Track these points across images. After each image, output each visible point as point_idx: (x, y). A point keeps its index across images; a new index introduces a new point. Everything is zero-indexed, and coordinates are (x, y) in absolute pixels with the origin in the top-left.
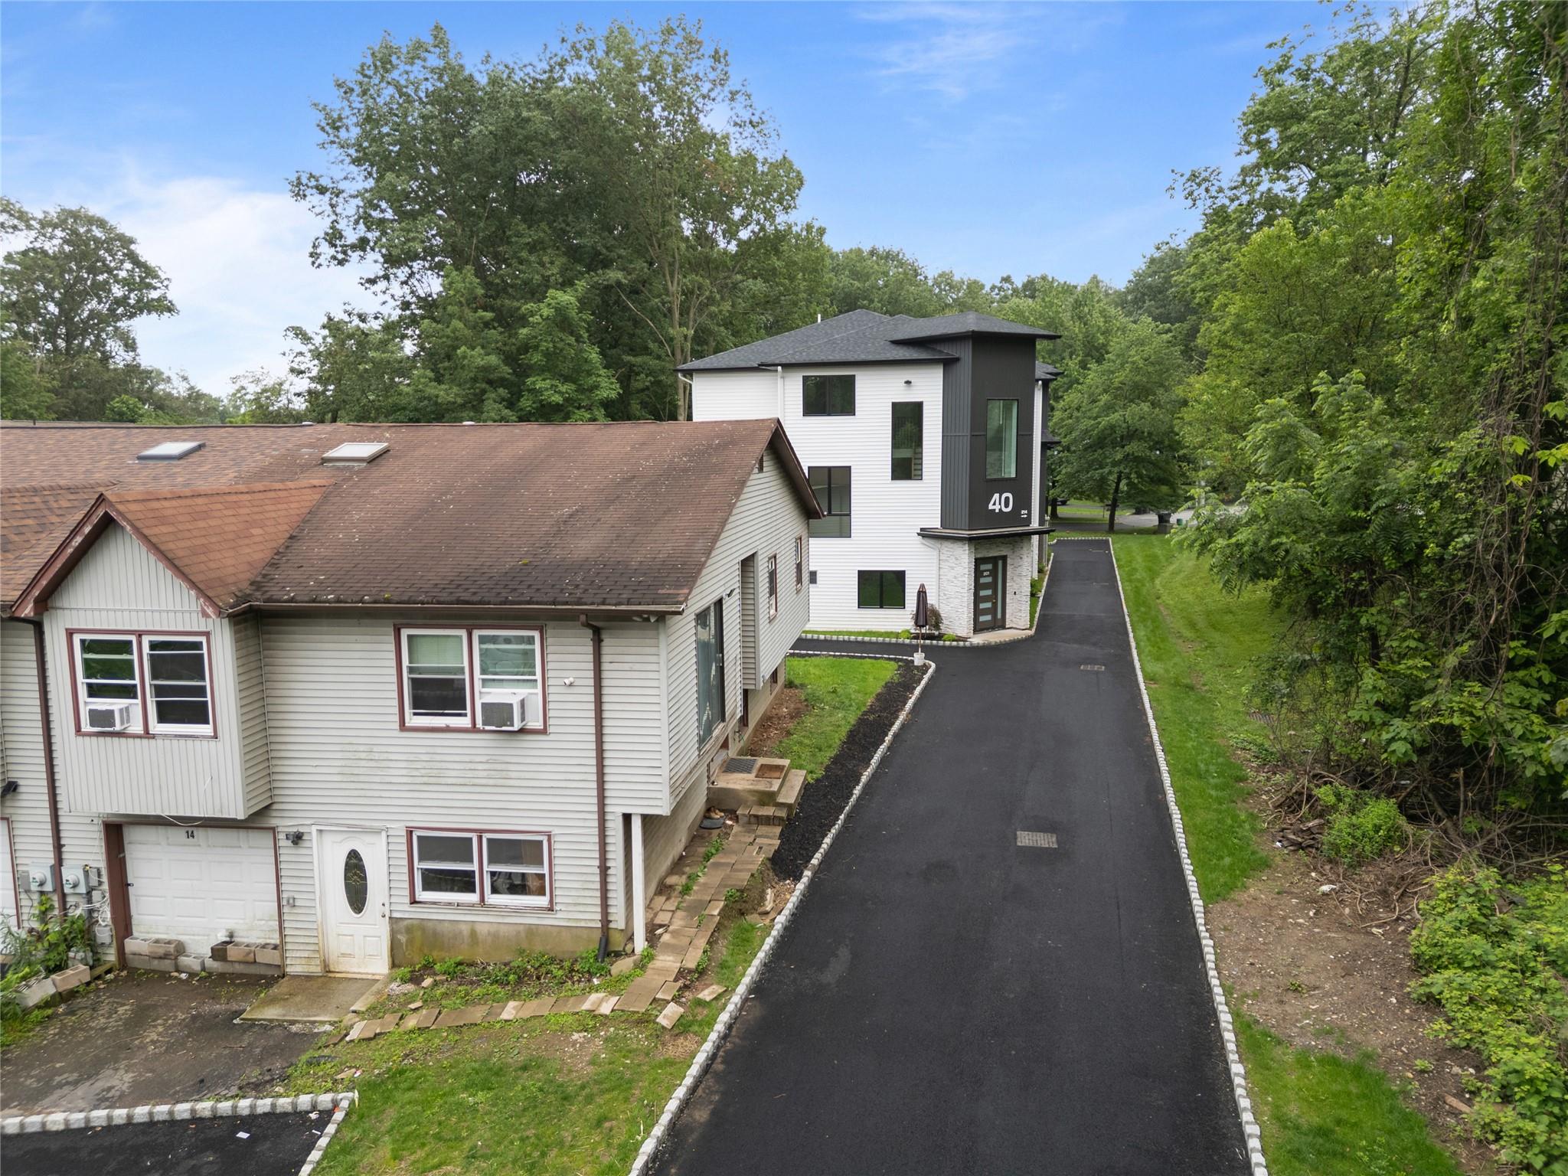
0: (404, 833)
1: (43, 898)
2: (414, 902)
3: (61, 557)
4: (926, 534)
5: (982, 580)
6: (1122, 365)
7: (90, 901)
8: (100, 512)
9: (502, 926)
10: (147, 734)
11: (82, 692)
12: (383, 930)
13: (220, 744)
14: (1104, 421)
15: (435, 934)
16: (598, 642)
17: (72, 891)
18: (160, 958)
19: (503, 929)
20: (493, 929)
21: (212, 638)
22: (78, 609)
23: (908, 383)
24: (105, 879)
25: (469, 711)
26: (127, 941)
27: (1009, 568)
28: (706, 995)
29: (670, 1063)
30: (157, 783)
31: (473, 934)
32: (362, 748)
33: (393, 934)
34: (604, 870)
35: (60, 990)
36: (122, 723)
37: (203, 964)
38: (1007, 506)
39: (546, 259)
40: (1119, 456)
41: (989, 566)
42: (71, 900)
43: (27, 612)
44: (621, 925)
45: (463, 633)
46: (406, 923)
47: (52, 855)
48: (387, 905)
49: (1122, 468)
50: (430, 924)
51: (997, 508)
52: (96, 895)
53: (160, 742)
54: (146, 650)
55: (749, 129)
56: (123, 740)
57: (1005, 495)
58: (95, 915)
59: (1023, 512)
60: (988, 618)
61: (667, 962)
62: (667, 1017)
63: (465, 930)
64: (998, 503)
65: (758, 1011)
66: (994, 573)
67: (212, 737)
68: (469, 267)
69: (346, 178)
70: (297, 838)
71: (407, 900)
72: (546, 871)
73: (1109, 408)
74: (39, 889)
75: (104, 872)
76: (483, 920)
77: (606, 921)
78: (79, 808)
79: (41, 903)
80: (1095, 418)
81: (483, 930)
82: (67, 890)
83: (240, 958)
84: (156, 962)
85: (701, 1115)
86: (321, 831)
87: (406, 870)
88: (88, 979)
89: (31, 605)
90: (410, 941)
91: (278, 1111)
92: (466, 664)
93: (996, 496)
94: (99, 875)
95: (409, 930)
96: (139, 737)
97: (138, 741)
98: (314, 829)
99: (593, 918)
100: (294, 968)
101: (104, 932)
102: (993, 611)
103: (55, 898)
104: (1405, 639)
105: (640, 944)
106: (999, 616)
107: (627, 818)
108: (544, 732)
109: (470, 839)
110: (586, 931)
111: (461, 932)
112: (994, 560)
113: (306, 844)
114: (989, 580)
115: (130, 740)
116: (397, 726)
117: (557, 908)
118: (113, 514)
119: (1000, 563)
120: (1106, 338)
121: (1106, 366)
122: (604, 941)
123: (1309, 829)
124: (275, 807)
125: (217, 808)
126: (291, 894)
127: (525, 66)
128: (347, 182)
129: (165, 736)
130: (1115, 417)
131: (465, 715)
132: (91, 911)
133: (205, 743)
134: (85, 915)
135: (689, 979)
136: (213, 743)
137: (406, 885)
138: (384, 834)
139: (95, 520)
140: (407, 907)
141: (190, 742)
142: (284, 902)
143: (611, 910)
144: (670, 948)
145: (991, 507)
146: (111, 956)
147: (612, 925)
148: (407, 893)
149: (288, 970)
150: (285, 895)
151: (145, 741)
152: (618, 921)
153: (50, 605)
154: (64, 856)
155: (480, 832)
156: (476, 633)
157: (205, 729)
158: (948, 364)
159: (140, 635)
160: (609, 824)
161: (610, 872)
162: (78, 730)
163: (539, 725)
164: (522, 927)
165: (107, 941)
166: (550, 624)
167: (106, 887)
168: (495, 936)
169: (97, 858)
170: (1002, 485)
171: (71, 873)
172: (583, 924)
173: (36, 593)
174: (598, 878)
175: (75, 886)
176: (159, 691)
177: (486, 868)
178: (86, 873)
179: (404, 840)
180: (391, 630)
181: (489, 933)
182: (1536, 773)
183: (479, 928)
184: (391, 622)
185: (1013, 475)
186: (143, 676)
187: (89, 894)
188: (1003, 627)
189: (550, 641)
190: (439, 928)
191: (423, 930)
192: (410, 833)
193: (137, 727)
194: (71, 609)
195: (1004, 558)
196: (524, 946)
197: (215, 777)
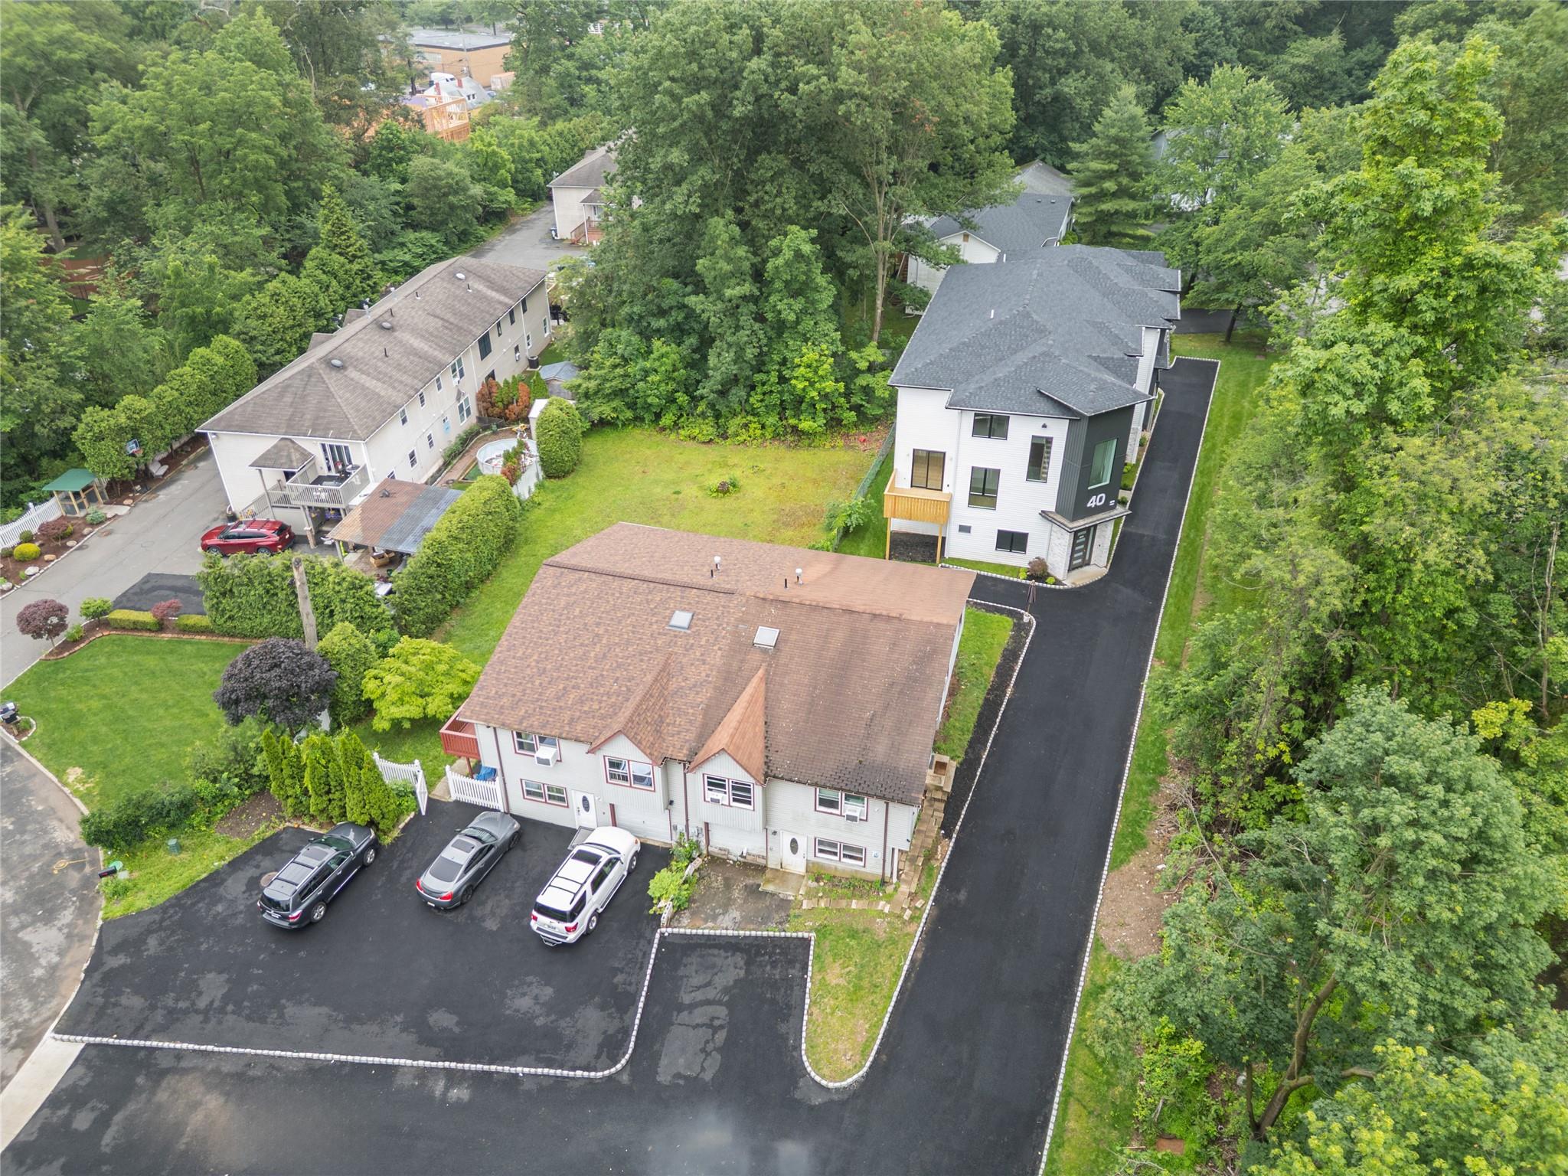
0: (813, 837)
2: (815, 856)
4: (1044, 514)
7: (697, 837)
9: (847, 870)
10: (728, 804)
12: (804, 861)
13: (754, 810)
15: (823, 867)
18: (721, 854)
19: (848, 872)
20: (843, 868)
21: (754, 784)
22: (708, 768)
23: (1045, 426)
25: (840, 810)
26: (709, 847)
28: (918, 904)
29: (908, 934)
31: (837, 870)
32: (800, 811)
33: (807, 863)
42: (691, 836)
45: (840, 792)
46: (812, 861)
47: (686, 825)
48: (805, 855)
50: (821, 864)
52: (699, 836)
53: (732, 807)
54: (731, 783)
58: (699, 840)
61: (904, 888)
62: (908, 914)
63: (834, 867)
65: (935, 912)
70: (775, 833)
71: (813, 855)
72: (863, 855)
74: (680, 832)
75: (702, 832)
76: (839, 866)
77: (883, 874)
79: (680, 835)
81: (841, 870)
82: (690, 834)
83: (751, 860)
84: (719, 854)
85: (919, 955)
86: (784, 832)
87: (813, 847)
90: (814, 866)
92: (840, 799)
95: (813, 863)
97: (725, 805)
98: (782, 831)
99: (880, 872)
100: (770, 865)
101: (702, 844)
102: (1083, 556)
103: (685, 835)
105: (895, 880)
106: (1088, 557)
107: (893, 849)
109: (836, 842)
110: (876, 875)
111: (832, 867)
113: (778, 835)
115: (722, 805)
116: (813, 809)
117: (867, 867)
122: (882, 879)
126: (771, 846)
129: (735, 806)
131: (838, 811)
132: (697, 839)
133: (749, 809)
134: (695, 840)
135: (913, 896)
137: (813, 851)
138: (805, 836)
140: (813, 857)
141: (743, 809)
142: (768, 847)
143: (885, 871)
144: (906, 882)
146: (703, 849)
147: (885, 876)
148: (813, 853)
150: (769, 845)
151: (727, 806)
152: (888, 875)
154: (689, 826)
155: (840, 840)
157: (751, 807)
159: (729, 779)
164: (855, 872)
167: (703, 835)
168: (845, 873)
169: (700, 829)
171: (692, 831)
172: (875, 873)
175: (693, 834)
176: (734, 794)
177: (841, 851)
178: (697, 831)
180: (814, 787)
181: (843, 871)
183: (839, 869)
184: (814, 785)
186: (728, 789)
189: (870, 800)
190: (825, 866)
191: (819, 865)
192: (815, 837)
193: (725, 801)
196: (856, 879)
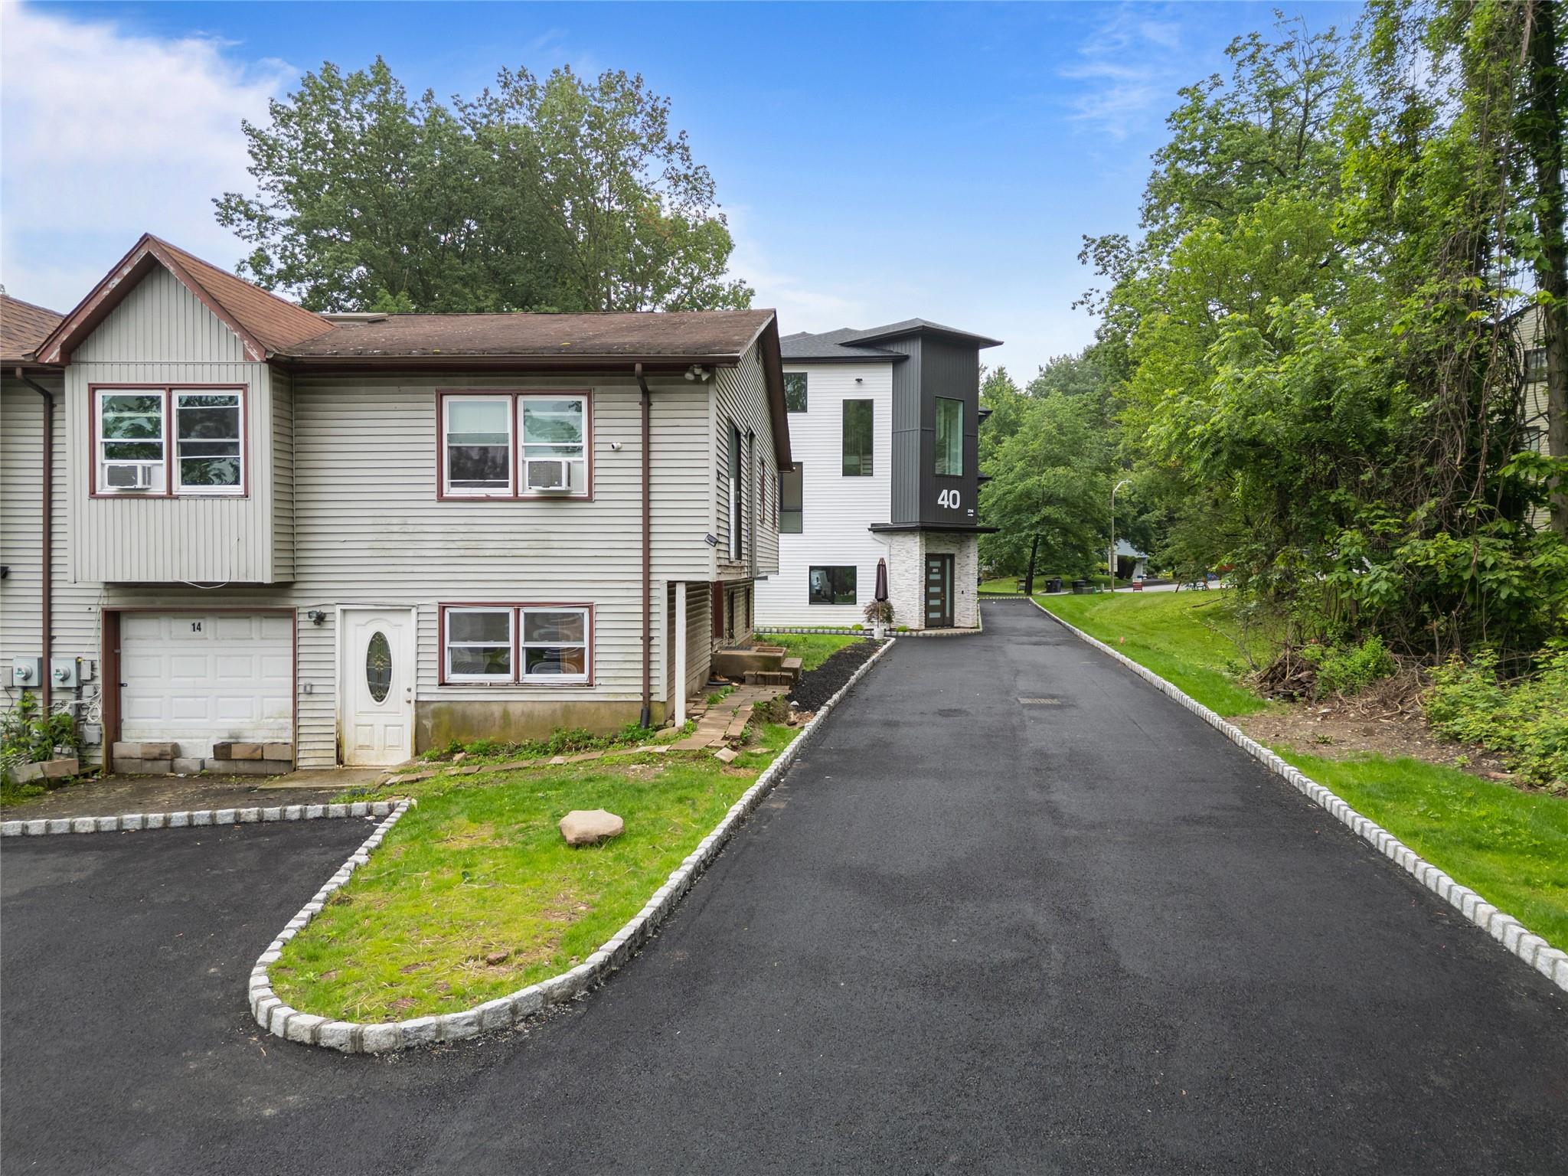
0: (436, 610)
1: (27, 694)
2: (443, 684)
3: (95, 300)
4: (877, 529)
5: (932, 577)
6: (1036, 436)
7: (79, 697)
8: (143, 253)
9: (536, 704)
10: (170, 495)
11: (100, 451)
12: (407, 718)
13: (250, 503)
14: (1021, 486)
15: (464, 717)
16: (647, 406)
17: (61, 685)
18: (155, 759)
19: (538, 707)
20: (527, 708)
21: (250, 390)
22: (104, 363)
23: (859, 380)
24: (99, 673)
25: (511, 480)
26: (116, 745)
27: (957, 567)
28: (756, 751)
29: (735, 779)
30: (177, 546)
31: (506, 715)
32: (395, 521)
33: (418, 718)
34: (647, 639)
35: (48, 776)
36: (144, 483)
37: (203, 763)
38: (955, 503)
39: (480, 292)
40: (1035, 519)
41: (938, 564)
42: (57, 697)
43: (51, 357)
44: (663, 697)
45: (508, 400)
46: (432, 706)
47: (40, 648)
48: (414, 691)
49: (1038, 531)
50: (459, 707)
51: (946, 503)
52: (87, 690)
53: (183, 502)
54: (175, 406)
55: (683, 185)
56: (143, 502)
57: (953, 492)
58: (84, 713)
59: (970, 511)
60: (937, 615)
61: (710, 732)
62: (724, 755)
63: (497, 710)
64: (947, 499)
66: (942, 571)
67: (242, 496)
68: (402, 293)
69: (275, 206)
70: (319, 619)
71: (436, 682)
72: (586, 644)
73: (1024, 476)
74: (24, 684)
75: (99, 666)
76: (516, 699)
77: (647, 694)
78: (86, 578)
79: (24, 700)
80: (1013, 483)
81: (515, 710)
82: (56, 683)
83: (246, 755)
84: (149, 764)
86: (344, 611)
87: (436, 649)
88: (76, 771)
89: (57, 350)
90: (436, 727)
91: (330, 816)
92: (510, 431)
93: (945, 492)
94: (93, 668)
95: (436, 714)
96: (162, 498)
97: (159, 502)
98: (338, 608)
99: (634, 691)
100: (307, 762)
101: (93, 732)
102: (941, 609)
103: (39, 696)
104: (1372, 510)
105: (681, 716)
106: (948, 615)
107: (672, 586)
108: (589, 499)
109: (507, 615)
110: (625, 706)
111: (492, 714)
112: (942, 558)
113: (329, 626)
114: (938, 577)
115: (151, 502)
116: (434, 496)
117: (597, 682)
118: (157, 255)
119: (948, 561)
120: (1018, 415)
121: (1018, 436)
122: (645, 713)
123: (1299, 680)
124: (297, 586)
125: (243, 570)
126: (308, 681)
127: (466, 107)
128: (277, 210)
129: (189, 497)
130: (1030, 482)
131: (506, 485)
132: (79, 708)
133: (234, 502)
134: (71, 713)
135: (735, 743)
136: (242, 503)
137: (436, 665)
138: (414, 611)
139: (136, 261)
140: (435, 690)
141: (217, 502)
142: (301, 690)
143: (653, 682)
144: (710, 725)
145: (940, 502)
146: (98, 758)
147: (653, 698)
148: (436, 673)
149: (300, 763)
150: (301, 682)
151: (167, 502)
152: (660, 694)
153: (73, 358)
154: (55, 649)
155: (518, 607)
156: (521, 399)
157: (235, 489)
158: (898, 362)
159: (170, 388)
160: (653, 593)
161: (653, 642)
162: (93, 493)
163: (585, 493)
164: (558, 705)
165: (95, 740)
166: (599, 388)
167: (99, 681)
168: (530, 716)
169: (92, 649)
170: (949, 482)
171: (61, 664)
172: (623, 698)
173: (64, 337)
174: (641, 650)
175: (65, 679)
176: (185, 449)
177: (522, 644)
178: (78, 664)
179: (436, 617)
180: (433, 397)
181: (523, 712)
182: (1510, 595)
183: (511, 708)
184: (433, 389)
185: (960, 473)
186: (169, 436)
187: (79, 688)
188: (952, 626)
189: (598, 405)
190: (469, 710)
191: (451, 713)
192: (443, 608)
193: (160, 488)
194: (95, 363)
195: (952, 557)
196: (560, 724)
197: (242, 539)
